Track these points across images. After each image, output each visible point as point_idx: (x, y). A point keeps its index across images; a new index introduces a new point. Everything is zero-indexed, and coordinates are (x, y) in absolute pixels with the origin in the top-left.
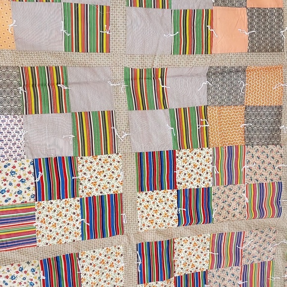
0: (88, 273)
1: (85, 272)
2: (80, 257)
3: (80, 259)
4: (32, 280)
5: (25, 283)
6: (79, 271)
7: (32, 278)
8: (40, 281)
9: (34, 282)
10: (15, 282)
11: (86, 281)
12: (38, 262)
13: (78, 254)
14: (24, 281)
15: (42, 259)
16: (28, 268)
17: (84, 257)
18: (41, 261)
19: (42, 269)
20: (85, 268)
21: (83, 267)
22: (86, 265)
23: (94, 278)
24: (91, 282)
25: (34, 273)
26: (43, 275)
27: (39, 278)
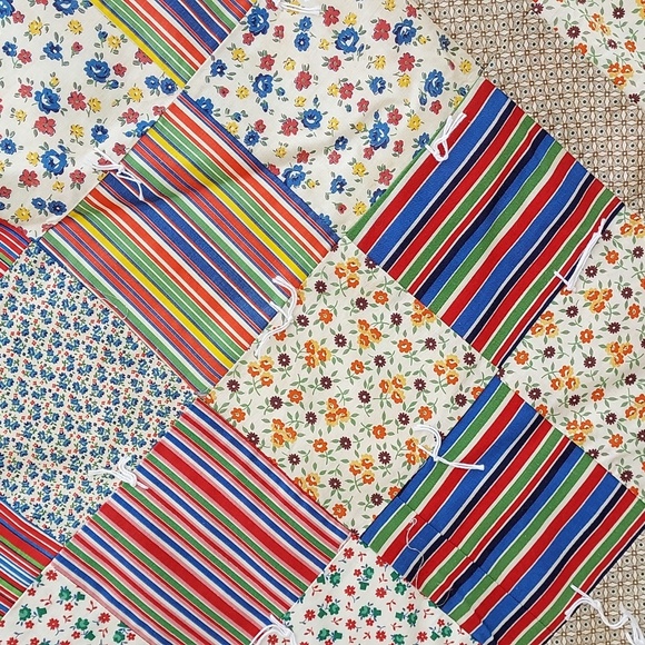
0: (586, 314)
1: (580, 301)
2: (614, 227)
3: (606, 235)
4: (395, 117)
5: (363, 105)
6: (569, 271)
7: (403, 111)
8: (416, 155)
9: (397, 132)
10: (334, 64)
11: (552, 343)
12: (473, 82)
13: (615, 209)
14: (367, 93)
15: (498, 80)
16: (428, 56)
17: (628, 243)
18: (487, 86)
19: (470, 111)
20: (594, 282)
21: (592, 271)
22: (609, 276)
23: (590, 362)
24: (565, 361)
25: (431, 99)
26: (450, 141)
27: (424, 140)
